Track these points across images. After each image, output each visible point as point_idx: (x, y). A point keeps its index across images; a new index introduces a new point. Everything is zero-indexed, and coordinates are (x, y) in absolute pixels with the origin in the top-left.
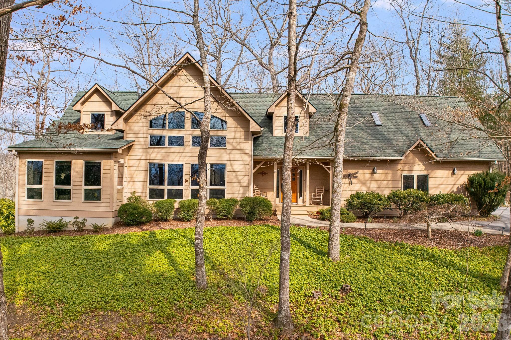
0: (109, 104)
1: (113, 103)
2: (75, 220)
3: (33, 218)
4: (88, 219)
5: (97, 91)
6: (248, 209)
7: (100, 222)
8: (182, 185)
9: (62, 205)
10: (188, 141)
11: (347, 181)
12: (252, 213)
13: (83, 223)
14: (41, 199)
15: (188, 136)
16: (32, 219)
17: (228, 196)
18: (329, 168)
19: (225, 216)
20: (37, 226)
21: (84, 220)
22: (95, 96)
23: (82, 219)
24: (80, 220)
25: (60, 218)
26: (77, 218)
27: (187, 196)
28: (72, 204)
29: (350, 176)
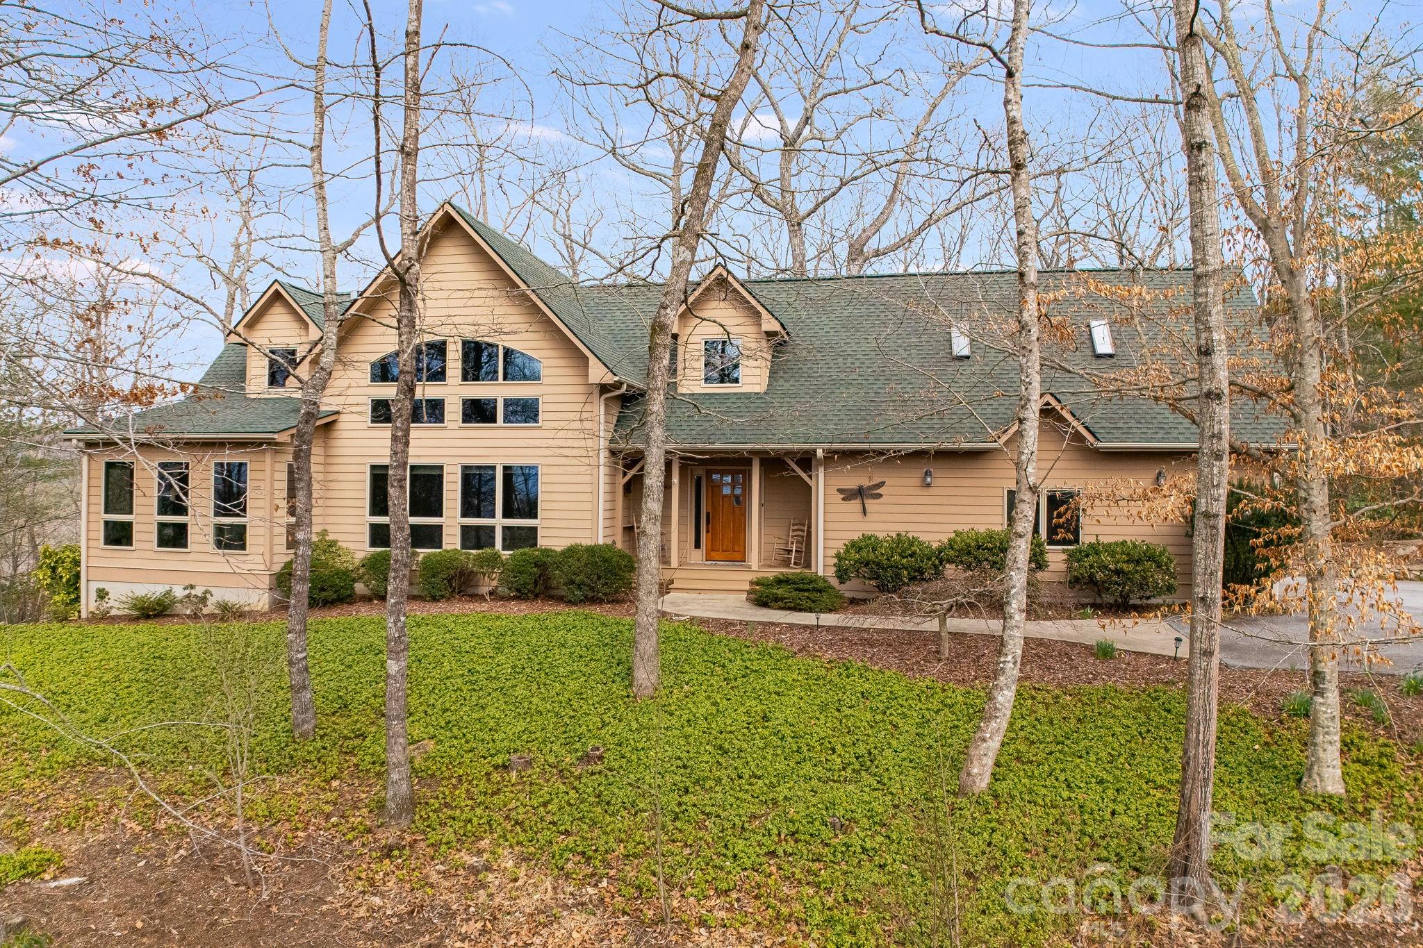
0: (304, 326)
1: (311, 325)
2: (187, 592)
4: (213, 590)
5: (277, 296)
6: (564, 574)
7: (233, 597)
8: (441, 516)
9: (171, 558)
10: (453, 411)
13: (203, 600)
14: (132, 545)
15: (455, 400)
16: (108, 589)
17: (544, 543)
19: (516, 590)
21: (206, 592)
22: (273, 310)
23: (204, 589)
24: (198, 591)
26: (192, 587)
27: (452, 541)
28: (191, 557)
29: (859, 494)
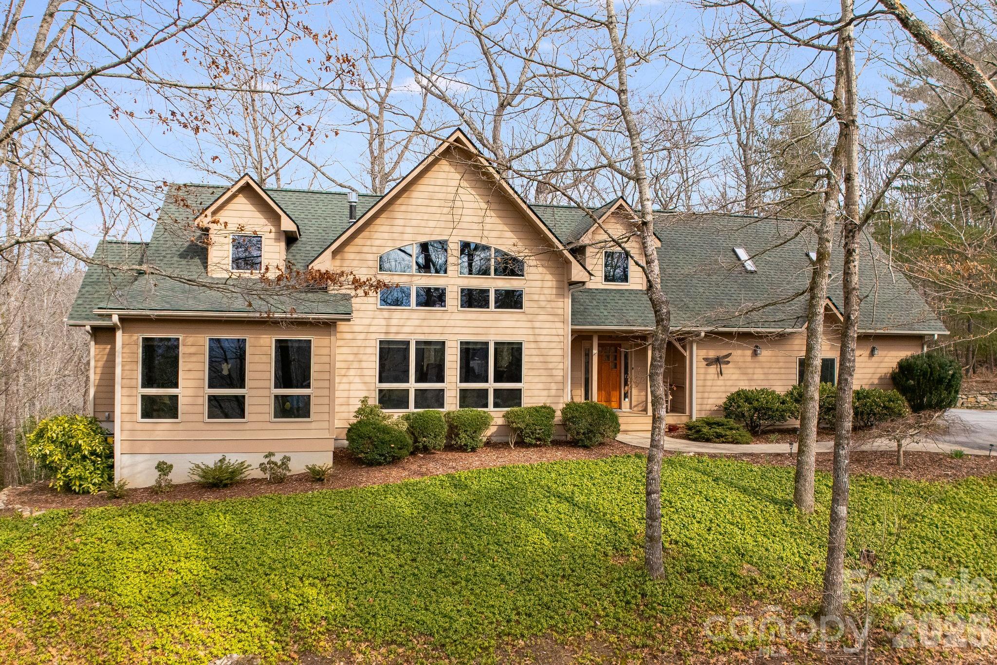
0: (275, 218)
1: (284, 217)
2: (266, 459)
3: (168, 459)
4: (291, 456)
5: (248, 190)
6: (583, 425)
8: (444, 382)
9: (225, 429)
10: (453, 298)
11: (713, 369)
12: (590, 433)
13: (284, 466)
14: (177, 418)
15: (455, 289)
16: (169, 463)
17: (527, 401)
18: (684, 347)
19: (539, 439)
20: (180, 475)
21: (285, 457)
22: (241, 199)
23: (282, 456)
24: (277, 459)
25: (220, 457)
26: (271, 454)
27: (451, 404)
28: (249, 426)
29: (718, 361)
